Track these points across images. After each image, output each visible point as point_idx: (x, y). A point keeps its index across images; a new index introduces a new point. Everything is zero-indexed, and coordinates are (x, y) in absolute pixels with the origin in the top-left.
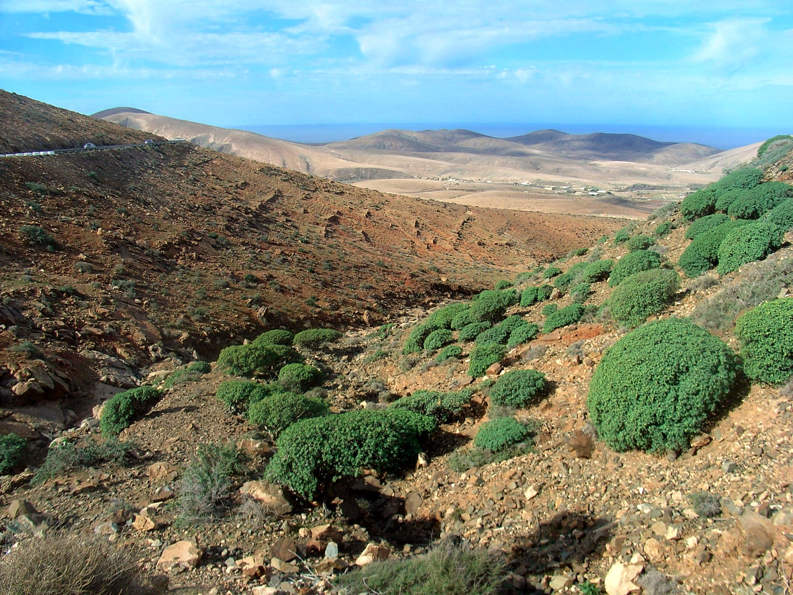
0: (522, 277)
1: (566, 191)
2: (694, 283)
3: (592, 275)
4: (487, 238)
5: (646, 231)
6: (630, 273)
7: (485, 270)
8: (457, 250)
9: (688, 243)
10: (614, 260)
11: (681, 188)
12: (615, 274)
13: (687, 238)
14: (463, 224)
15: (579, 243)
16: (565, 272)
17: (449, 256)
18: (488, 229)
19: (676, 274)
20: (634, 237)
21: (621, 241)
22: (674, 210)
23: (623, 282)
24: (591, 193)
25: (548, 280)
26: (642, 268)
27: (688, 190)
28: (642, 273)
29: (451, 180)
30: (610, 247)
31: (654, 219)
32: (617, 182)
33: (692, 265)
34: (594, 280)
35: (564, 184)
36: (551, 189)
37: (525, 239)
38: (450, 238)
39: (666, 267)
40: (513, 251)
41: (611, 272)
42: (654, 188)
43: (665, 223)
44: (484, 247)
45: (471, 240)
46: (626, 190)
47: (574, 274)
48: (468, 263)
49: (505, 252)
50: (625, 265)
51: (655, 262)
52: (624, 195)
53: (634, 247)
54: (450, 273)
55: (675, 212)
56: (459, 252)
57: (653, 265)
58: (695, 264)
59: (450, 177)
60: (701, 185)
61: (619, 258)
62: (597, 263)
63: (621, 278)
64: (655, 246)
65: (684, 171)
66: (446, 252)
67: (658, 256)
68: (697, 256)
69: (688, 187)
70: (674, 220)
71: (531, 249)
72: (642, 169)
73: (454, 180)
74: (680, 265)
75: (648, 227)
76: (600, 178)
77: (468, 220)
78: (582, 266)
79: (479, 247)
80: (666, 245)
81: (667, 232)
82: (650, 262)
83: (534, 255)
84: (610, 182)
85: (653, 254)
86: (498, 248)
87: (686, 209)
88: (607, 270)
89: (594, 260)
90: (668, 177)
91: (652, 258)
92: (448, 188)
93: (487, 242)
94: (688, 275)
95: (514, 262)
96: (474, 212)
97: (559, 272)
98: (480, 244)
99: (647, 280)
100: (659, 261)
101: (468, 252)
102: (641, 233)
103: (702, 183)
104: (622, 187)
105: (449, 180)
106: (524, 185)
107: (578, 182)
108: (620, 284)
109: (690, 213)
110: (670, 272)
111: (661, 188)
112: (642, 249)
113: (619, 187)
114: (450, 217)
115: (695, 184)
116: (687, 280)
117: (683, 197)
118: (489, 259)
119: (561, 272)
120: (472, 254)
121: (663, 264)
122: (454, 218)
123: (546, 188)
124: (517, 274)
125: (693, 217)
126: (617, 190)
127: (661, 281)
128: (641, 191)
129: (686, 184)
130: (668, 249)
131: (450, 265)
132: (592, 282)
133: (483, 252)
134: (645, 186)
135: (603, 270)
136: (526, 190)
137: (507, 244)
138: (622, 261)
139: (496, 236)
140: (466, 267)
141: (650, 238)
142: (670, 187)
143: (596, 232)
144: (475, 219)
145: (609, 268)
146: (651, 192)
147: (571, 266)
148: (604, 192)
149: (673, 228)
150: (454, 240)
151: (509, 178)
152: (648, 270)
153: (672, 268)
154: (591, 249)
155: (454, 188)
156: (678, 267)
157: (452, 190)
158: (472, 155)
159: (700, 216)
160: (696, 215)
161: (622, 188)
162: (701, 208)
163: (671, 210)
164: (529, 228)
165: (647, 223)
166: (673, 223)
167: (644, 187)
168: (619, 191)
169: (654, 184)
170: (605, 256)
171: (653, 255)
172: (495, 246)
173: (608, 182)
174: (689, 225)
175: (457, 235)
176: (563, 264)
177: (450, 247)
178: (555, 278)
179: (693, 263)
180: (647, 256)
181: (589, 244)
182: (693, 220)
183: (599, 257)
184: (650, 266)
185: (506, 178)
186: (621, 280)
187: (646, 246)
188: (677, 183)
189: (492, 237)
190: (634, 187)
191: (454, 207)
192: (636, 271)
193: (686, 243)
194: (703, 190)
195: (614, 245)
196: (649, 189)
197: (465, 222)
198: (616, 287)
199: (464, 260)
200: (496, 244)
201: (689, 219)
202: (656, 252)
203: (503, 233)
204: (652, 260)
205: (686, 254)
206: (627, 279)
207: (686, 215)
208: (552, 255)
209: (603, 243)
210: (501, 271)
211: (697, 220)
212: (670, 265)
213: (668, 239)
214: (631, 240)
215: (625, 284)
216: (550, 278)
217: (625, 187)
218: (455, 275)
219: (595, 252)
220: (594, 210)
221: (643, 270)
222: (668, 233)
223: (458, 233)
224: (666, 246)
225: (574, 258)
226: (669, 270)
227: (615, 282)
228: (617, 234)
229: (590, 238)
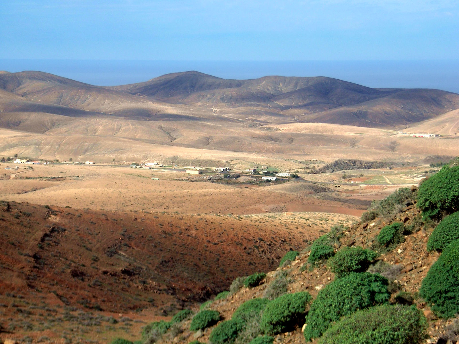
0: (154, 331)
1: (223, 176)
2: (450, 328)
3: (275, 320)
4: (88, 263)
5: (361, 239)
6: (339, 314)
7: (86, 322)
8: (33, 287)
9: (434, 258)
10: (312, 293)
11: (414, 165)
12: (314, 318)
13: (432, 249)
14: (43, 240)
15: (251, 264)
16: (229, 318)
17: (18, 300)
18: (89, 246)
19: (418, 312)
20: (341, 250)
21: (320, 257)
22: (406, 202)
23: (329, 330)
24: (264, 178)
25: (199, 333)
26: (360, 304)
27: (427, 167)
28: (360, 313)
29: (18, 161)
30: (303, 270)
31: (373, 218)
32: (308, 158)
33: (444, 295)
34: (279, 329)
35: (218, 164)
36: (197, 173)
37: (157, 261)
38: (20, 265)
39: (401, 300)
40: (136, 284)
41: (307, 314)
42: (369, 166)
43: (393, 224)
44: (83, 280)
45: (61, 266)
46: (323, 171)
47: (245, 319)
48: (54, 311)
49: (121, 286)
50: (330, 301)
51: (380, 292)
52: (322, 178)
53: (343, 268)
54: (22, 331)
55: (408, 205)
56: (37, 290)
57: (379, 297)
58: (450, 294)
59: (16, 156)
60: (448, 158)
61: (318, 288)
62: (282, 298)
63: (325, 324)
64: (378, 265)
65: (417, 135)
66: (12, 293)
67: (385, 282)
68: (451, 280)
69: (426, 161)
70: (407, 219)
71: (167, 278)
72: (348, 134)
73: (25, 161)
74: (424, 296)
75: (365, 233)
76: (279, 151)
77: (53, 231)
78: (257, 305)
79: (73, 279)
80: (396, 262)
81: (396, 239)
82: (372, 294)
83: (174, 289)
84: (297, 158)
85: (377, 279)
86: (109, 280)
87: (426, 200)
88: (301, 310)
89: (277, 294)
90: (393, 147)
91: (375, 286)
92: (13, 176)
93: (89, 270)
94: (439, 314)
95: (137, 303)
96: (63, 217)
97: (217, 317)
98: (75, 274)
99: (369, 325)
100: (387, 292)
101: (55, 288)
102: (353, 244)
103: (449, 155)
104: (316, 165)
105: (15, 162)
106: (150, 168)
107: (244, 159)
108: (325, 334)
109: (433, 206)
110: (406, 310)
111: (382, 165)
112: (357, 271)
113: (312, 166)
114: (18, 228)
115: (438, 157)
116: (439, 322)
117: (419, 179)
118: (93, 301)
119: (222, 318)
120: (61, 292)
121: (394, 295)
122: (25, 230)
123: (188, 172)
124: (145, 326)
125: (439, 213)
126: (308, 171)
127: (394, 325)
128: (349, 172)
129: (423, 158)
130: (400, 270)
131: (20, 316)
132: (276, 334)
133: (82, 288)
134: (354, 162)
135: (293, 311)
136: (154, 176)
137: (125, 272)
138: (325, 294)
139: (103, 258)
140: (51, 318)
141: (368, 250)
142: (396, 164)
143: (278, 244)
144: (64, 230)
145: (304, 307)
146: (366, 173)
147: (239, 305)
148: (287, 174)
149: (407, 232)
150: (27, 270)
151: (124, 156)
152: (371, 308)
153: (410, 303)
154: (271, 274)
155: (25, 175)
156: (421, 301)
157: (22, 178)
158: (56, 117)
159: (450, 211)
160: (442, 208)
161: (317, 168)
162: (450, 198)
163: (400, 202)
164: (163, 241)
165: (362, 226)
166: (406, 224)
167: (354, 164)
168: (312, 173)
169: (370, 159)
170: (295, 285)
171: (376, 281)
172: (104, 277)
173: (292, 158)
174: (433, 226)
175: (32, 259)
176: (224, 303)
177: (18, 282)
178: (212, 330)
179: (446, 292)
180: (366, 282)
181: (268, 266)
182: (438, 217)
183: (284, 288)
184: (373, 302)
185: (119, 156)
186: (326, 327)
187: (364, 265)
188: (408, 157)
189: (96, 260)
190: (337, 165)
191: (25, 209)
192: (350, 309)
193: (430, 258)
194: (451, 167)
195: (309, 265)
196: (361, 168)
197: (46, 235)
198: (319, 339)
199: (48, 305)
200: (105, 273)
201: (432, 217)
202: (381, 275)
203: (116, 253)
204: (376, 289)
205: (432, 277)
206: (335, 326)
207: (426, 210)
208: (203, 289)
209: (290, 263)
210: (115, 322)
211: (447, 219)
212: (406, 297)
213: (399, 251)
214: (337, 256)
215: (332, 334)
216: (203, 329)
217: (321, 166)
218: (29, 333)
219: (278, 278)
220: (272, 206)
221: (362, 308)
222: (399, 242)
223: (35, 256)
224: (397, 265)
225: (243, 290)
226: (406, 306)
227: (316, 331)
228: (313, 248)
229: (269, 255)
